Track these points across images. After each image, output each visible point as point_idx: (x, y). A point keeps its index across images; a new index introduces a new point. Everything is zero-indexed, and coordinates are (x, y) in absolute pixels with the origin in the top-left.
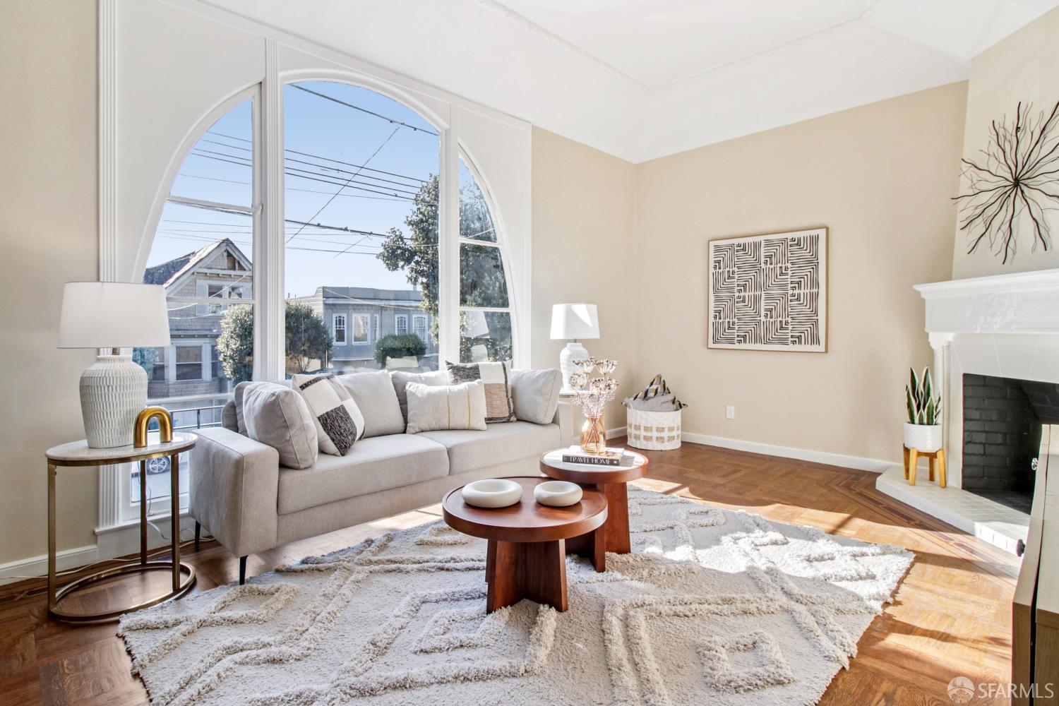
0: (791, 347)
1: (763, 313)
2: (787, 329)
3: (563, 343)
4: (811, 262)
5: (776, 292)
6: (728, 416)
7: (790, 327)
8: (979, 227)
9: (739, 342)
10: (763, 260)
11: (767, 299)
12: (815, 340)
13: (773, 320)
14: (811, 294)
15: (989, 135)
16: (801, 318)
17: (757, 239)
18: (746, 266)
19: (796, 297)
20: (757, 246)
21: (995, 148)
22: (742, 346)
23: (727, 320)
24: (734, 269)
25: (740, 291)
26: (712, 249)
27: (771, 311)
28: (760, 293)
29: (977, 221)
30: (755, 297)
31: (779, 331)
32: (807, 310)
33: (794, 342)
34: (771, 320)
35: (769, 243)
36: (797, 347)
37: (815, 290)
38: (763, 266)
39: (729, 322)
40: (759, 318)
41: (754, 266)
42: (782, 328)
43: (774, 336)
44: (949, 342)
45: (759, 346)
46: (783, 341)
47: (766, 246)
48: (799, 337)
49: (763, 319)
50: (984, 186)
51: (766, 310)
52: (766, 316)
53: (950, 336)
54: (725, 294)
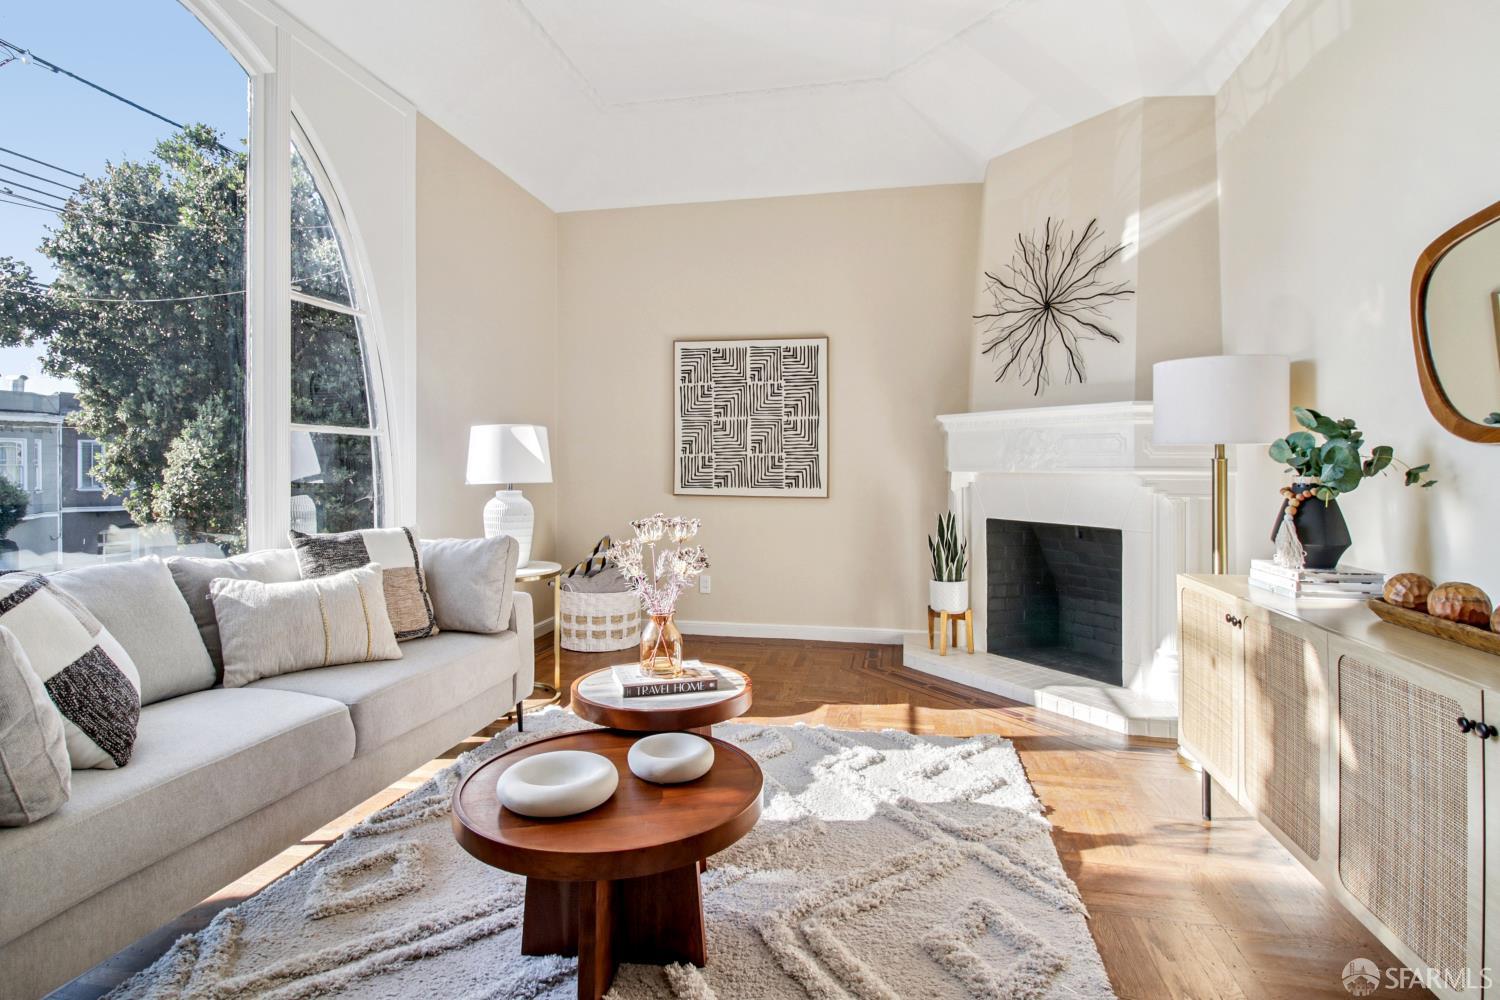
0: (786, 492)
1: (749, 445)
2: (780, 467)
4: (809, 380)
5: (766, 417)
6: (703, 590)
7: (784, 465)
8: (1005, 352)
9: (718, 485)
10: (749, 373)
11: (754, 426)
12: (815, 481)
13: (763, 455)
14: (810, 422)
15: (1012, 249)
16: (799, 453)
17: (741, 345)
18: (727, 381)
19: (792, 426)
20: (741, 354)
21: (1021, 265)
22: (723, 491)
23: (701, 455)
24: (710, 383)
25: (718, 414)
26: (679, 354)
27: (759, 442)
28: (745, 418)
29: (1005, 344)
30: (739, 423)
31: (770, 470)
32: (805, 443)
33: (789, 485)
34: (761, 455)
35: (757, 351)
36: (794, 492)
37: (814, 417)
38: (749, 381)
39: (703, 458)
40: (744, 453)
41: (738, 381)
42: (774, 466)
43: (764, 477)
44: (970, 483)
45: (745, 491)
46: (776, 484)
47: (753, 355)
48: (796, 478)
49: (749, 453)
50: (1009, 306)
51: (754, 441)
52: (754, 450)
53: (972, 476)
54: (697, 418)
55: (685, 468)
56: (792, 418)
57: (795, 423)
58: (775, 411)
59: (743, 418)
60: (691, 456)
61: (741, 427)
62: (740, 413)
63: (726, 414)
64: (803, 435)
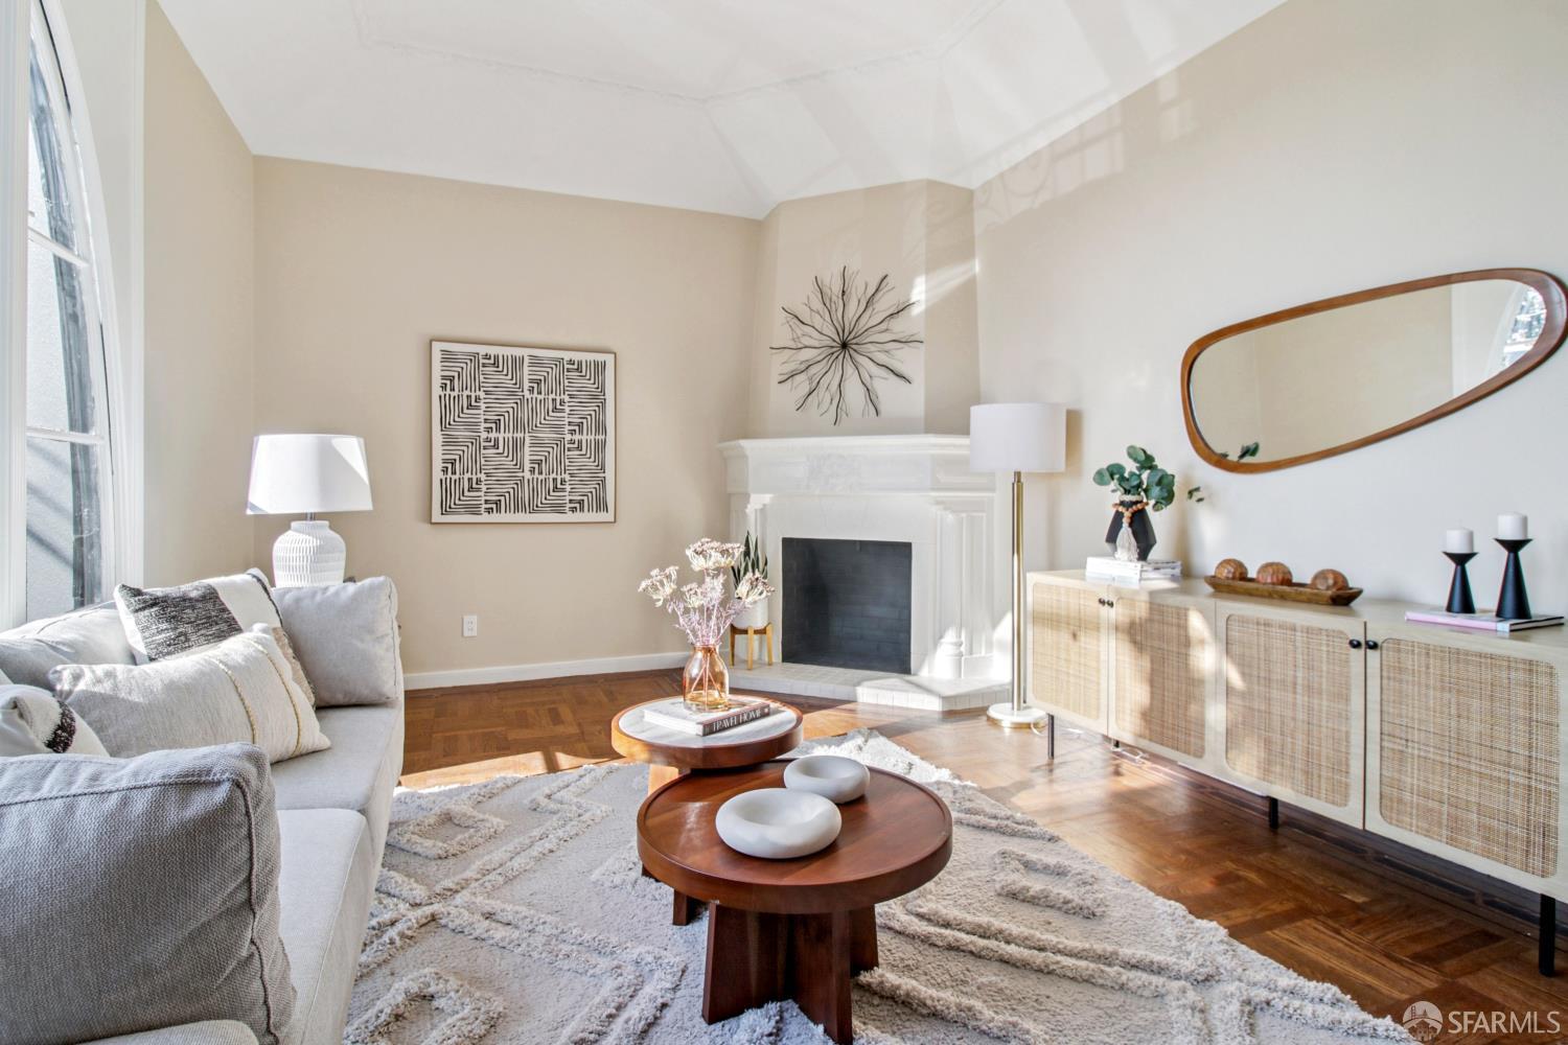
0: (570, 517)
1: (527, 466)
2: (563, 490)
3: (283, 523)
4: (595, 397)
5: (547, 435)
6: (466, 634)
7: (568, 488)
8: (802, 384)
9: (490, 511)
10: (526, 385)
11: (533, 445)
12: (601, 505)
13: (542, 477)
14: (597, 442)
15: (809, 289)
16: (584, 475)
17: (518, 352)
18: (500, 393)
19: (576, 446)
20: (517, 363)
22: (494, 517)
23: (467, 476)
24: (478, 393)
25: (489, 430)
26: (437, 356)
27: (539, 463)
28: (522, 435)
30: (515, 441)
31: (552, 493)
32: (590, 464)
33: (573, 510)
34: (540, 477)
35: (536, 362)
36: (578, 517)
37: (601, 437)
38: (527, 394)
39: (470, 480)
40: (521, 474)
41: (513, 393)
42: (556, 489)
43: (544, 501)
44: (764, 505)
45: (521, 517)
46: (558, 508)
47: (532, 364)
48: (581, 502)
49: (527, 475)
50: (807, 341)
51: (532, 462)
52: (532, 471)
53: (765, 498)
54: (461, 433)
55: (446, 491)
56: (577, 437)
57: (580, 442)
58: (557, 428)
59: (519, 435)
60: (454, 477)
61: (517, 446)
62: (516, 429)
63: (498, 430)
64: (588, 455)
